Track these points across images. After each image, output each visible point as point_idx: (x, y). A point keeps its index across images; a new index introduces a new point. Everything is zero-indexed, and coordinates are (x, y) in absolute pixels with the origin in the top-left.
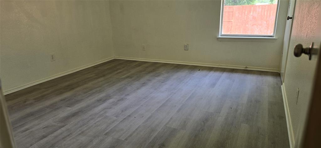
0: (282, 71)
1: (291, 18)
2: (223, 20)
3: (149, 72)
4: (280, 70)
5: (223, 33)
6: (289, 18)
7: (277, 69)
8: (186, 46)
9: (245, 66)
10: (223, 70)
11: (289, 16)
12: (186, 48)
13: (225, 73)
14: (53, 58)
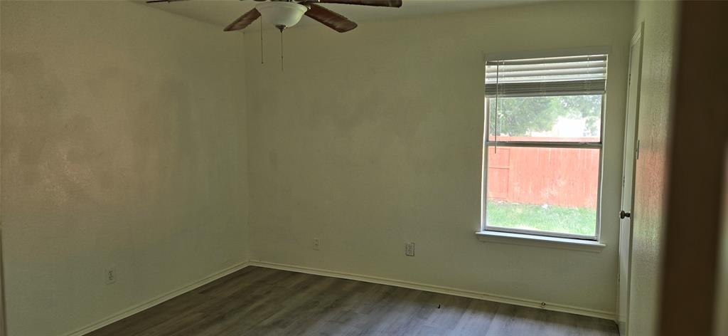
0: (622, 319)
1: (628, 215)
2: (489, 165)
3: (327, 310)
4: (619, 316)
5: (488, 224)
6: (623, 215)
7: (611, 313)
8: (410, 247)
9: (539, 300)
10: (493, 308)
11: (623, 212)
12: (410, 251)
13: (496, 316)
14: (110, 278)
